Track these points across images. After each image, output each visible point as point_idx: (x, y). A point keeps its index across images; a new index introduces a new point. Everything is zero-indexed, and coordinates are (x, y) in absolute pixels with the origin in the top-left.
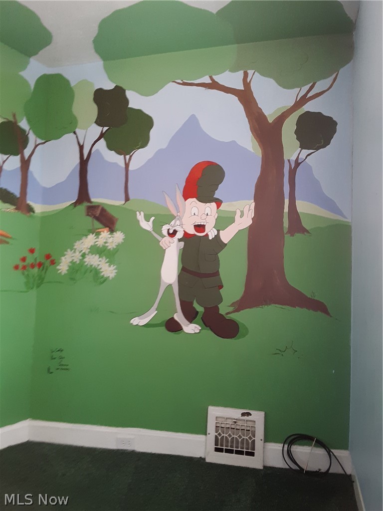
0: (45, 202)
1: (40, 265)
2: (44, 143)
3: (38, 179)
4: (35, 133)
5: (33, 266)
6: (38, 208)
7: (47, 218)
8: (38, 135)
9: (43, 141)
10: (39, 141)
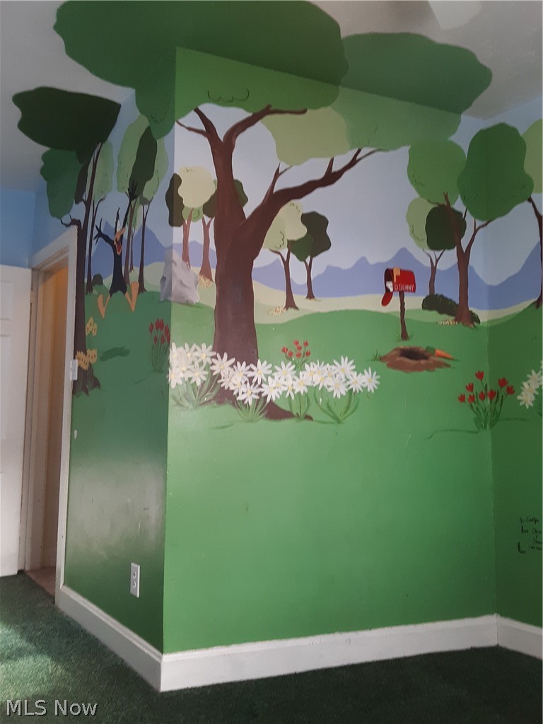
0: (493, 305)
1: (492, 394)
2: (486, 224)
3: (481, 276)
4: (472, 214)
5: (482, 397)
6: (484, 316)
7: (497, 329)
8: (476, 215)
9: (484, 222)
10: (479, 223)
